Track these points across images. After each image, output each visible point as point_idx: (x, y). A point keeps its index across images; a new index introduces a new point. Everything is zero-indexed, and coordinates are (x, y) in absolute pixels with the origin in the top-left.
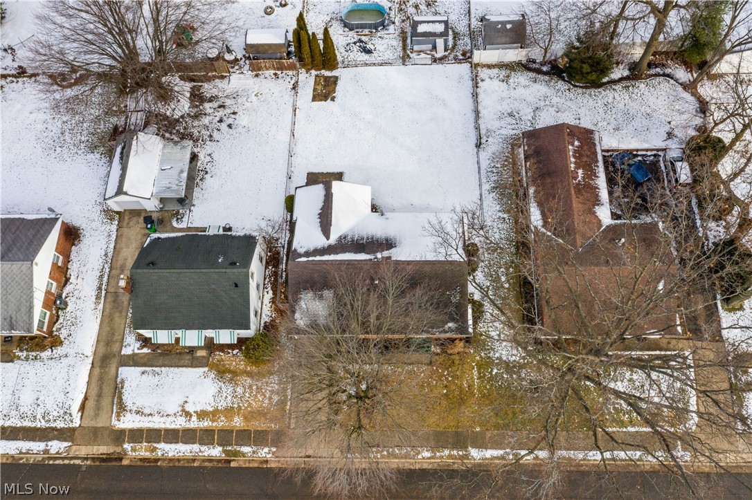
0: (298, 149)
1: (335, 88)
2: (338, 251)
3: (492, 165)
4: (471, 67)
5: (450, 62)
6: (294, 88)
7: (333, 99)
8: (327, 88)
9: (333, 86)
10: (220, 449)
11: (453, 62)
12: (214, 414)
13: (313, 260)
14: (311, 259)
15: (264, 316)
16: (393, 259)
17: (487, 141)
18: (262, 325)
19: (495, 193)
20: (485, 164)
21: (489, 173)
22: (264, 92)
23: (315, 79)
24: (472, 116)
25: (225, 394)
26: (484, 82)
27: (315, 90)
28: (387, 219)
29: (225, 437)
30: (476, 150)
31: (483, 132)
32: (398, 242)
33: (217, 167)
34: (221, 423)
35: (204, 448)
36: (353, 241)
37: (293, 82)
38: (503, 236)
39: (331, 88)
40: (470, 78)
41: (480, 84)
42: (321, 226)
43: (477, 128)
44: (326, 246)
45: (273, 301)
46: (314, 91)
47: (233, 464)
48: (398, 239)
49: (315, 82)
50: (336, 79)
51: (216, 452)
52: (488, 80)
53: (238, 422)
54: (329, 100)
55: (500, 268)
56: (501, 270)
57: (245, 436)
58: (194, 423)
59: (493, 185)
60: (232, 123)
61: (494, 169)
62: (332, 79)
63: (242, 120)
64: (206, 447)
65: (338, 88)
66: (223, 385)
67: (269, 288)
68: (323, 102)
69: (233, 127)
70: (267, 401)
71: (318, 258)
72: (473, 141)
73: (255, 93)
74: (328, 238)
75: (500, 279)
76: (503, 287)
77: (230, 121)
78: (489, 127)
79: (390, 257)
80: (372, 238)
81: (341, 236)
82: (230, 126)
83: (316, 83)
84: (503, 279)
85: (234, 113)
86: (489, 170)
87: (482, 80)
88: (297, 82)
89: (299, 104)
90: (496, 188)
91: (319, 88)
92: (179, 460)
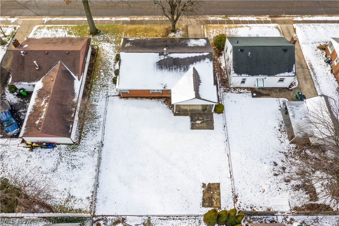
0: (223, 146)
1: (204, 195)
2: (187, 60)
3: (95, 132)
4: (94, 212)
5: (111, 218)
6: (236, 197)
7: (204, 185)
8: (210, 196)
9: (205, 197)
10: (230, 19)
11: (108, 218)
12: (236, 27)
13: (200, 53)
14: (201, 54)
15: (224, 58)
16: (158, 54)
17: (95, 149)
18: (223, 55)
19: (97, 115)
20: (100, 133)
21: (98, 127)
22: (258, 194)
23: (220, 205)
24: (102, 168)
25: (234, 32)
26: (87, 196)
27: (219, 194)
28: (162, 84)
29: (230, 22)
30: (104, 143)
31: (96, 155)
32: (155, 66)
33: (274, 134)
34: (232, 25)
35: (238, 19)
36: (180, 67)
37: (238, 202)
38: (98, 92)
39: (207, 195)
40: (97, 201)
41: (90, 195)
42: (199, 76)
43: (100, 159)
44: (194, 63)
45: (220, 64)
46: (220, 192)
47: (224, 16)
48: (156, 68)
49: (220, 202)
50: (204, 206)
51: (232, 18)
52: (84, 198)
53: (226, 26)
54: (207, 184)
55: (103, 78)
56: (102, 77)
57: (221, 22)
58: (244, 25)
59: (97, 120)
60: (275, 167)
61: (94, 129)
62: (207, 204)
63: (268, 168)
64: (237, 19)
65: (201, 195)
66: (235, 35)
67: (223, 69)
68: (211, 183)
69: (272, 163)
70: (215, 31)
71: (198, 55)
72: (104, 149)
73: (265, 192)
74: (194, 69)
75: (104, 73)
76: (103, 70)
77: (277, 168)
78: (91, 158)
79: (159, 55)
80: (170, 69)
81: (187, 70)
82: (276, 164)
83: (219, 200)
84: (102, 74)
85: (276, 175)
86: (98, 129)
87: (88, 198)
88: (235, 202)
89: (229, 181)
90: (96, 118)
91: (216, 196)
92: (246, 16)
